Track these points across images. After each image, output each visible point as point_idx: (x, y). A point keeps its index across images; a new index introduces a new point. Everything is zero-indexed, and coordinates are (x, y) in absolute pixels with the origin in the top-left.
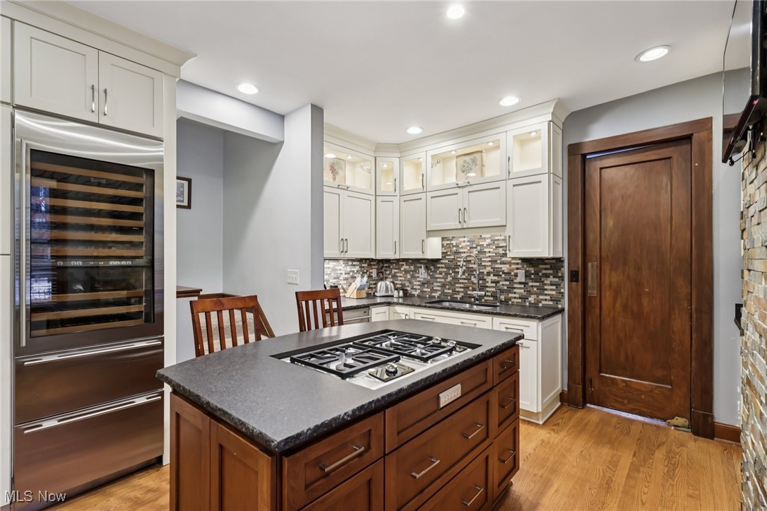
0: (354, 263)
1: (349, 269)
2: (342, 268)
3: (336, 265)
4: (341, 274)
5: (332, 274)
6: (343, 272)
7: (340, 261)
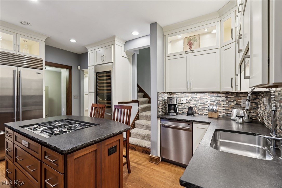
0: (219, 95)
1: (214, 99)
2: (207, 98)
3: (203, 96)
4: (208, 101)
5: (199, 101)
6: (209, 101)
7: (206, 94)
